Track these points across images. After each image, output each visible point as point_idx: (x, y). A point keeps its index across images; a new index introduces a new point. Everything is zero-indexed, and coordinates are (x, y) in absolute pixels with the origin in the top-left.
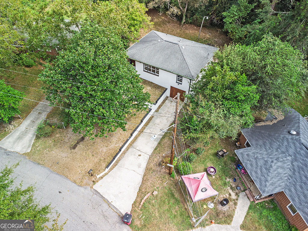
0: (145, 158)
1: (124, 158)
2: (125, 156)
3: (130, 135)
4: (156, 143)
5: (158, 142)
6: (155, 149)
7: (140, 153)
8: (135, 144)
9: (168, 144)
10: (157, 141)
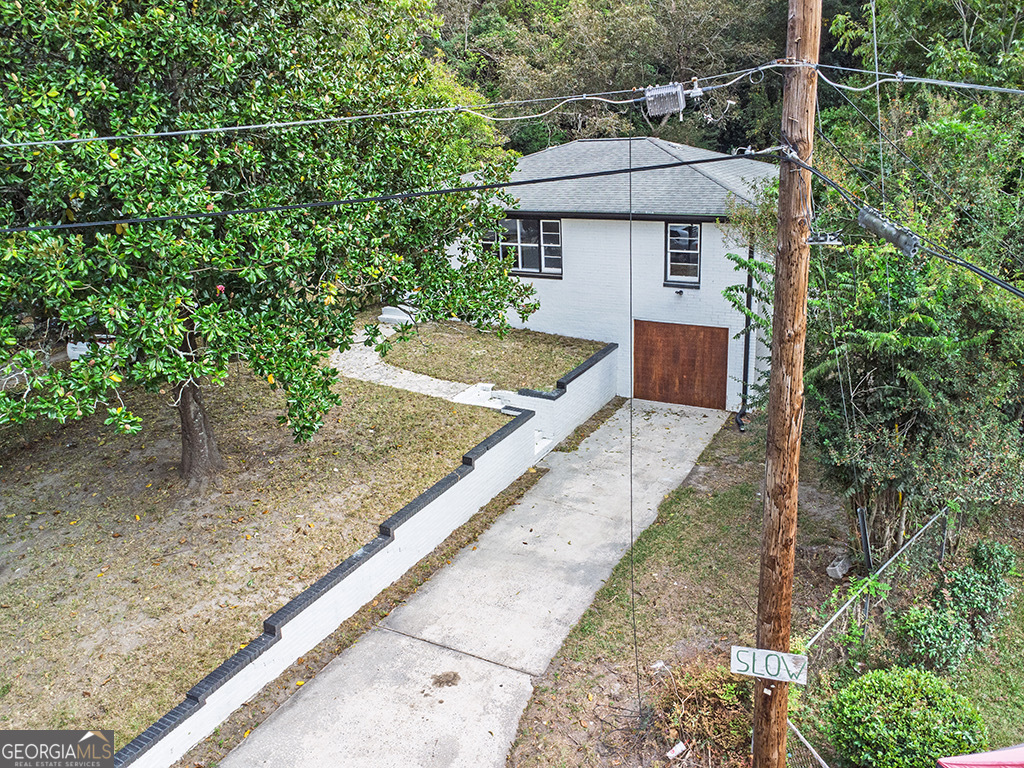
0: (497, 693)
1: (300, 704)
2: (308, 695)
3: (372, 534)
4: (578, 599)
5: (599, 586)
6: (582, 630)
7: (446, 664)
8: (410, 609)
9: (679, 593)
10: (585, 582)
